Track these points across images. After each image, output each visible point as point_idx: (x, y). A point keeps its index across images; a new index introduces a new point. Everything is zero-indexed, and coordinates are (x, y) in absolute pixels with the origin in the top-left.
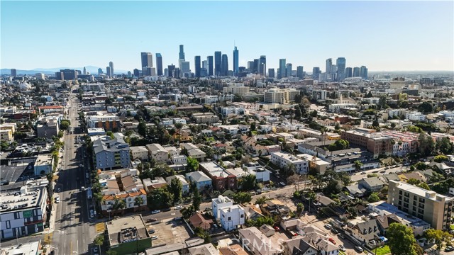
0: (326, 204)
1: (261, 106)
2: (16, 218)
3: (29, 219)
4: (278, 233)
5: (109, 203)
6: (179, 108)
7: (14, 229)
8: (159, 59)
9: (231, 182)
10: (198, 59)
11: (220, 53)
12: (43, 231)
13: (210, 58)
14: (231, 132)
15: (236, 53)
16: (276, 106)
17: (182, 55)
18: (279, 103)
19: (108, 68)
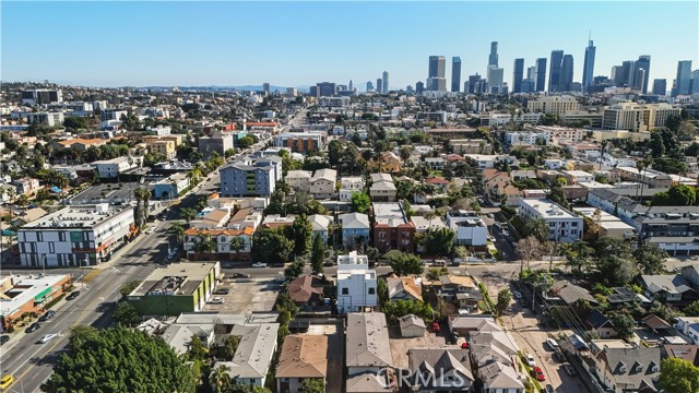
0: (568, 301)
1: (590, 135)
2: (61, 240)
3: (77, 244)
4: (433, 335)
5: (193, 240)
6: (434, 130)
7: (59, 255)
8: (457, 65)
9: (404, 236)
10: (519, 63)
11: (562, 52)
12: (95, 264)
13: (542, 62)
14: (480, 165)
15: (590, 53)
16: (620, 134)
17: (493, 59)
18: (631, 130)
19: (379, 81)
